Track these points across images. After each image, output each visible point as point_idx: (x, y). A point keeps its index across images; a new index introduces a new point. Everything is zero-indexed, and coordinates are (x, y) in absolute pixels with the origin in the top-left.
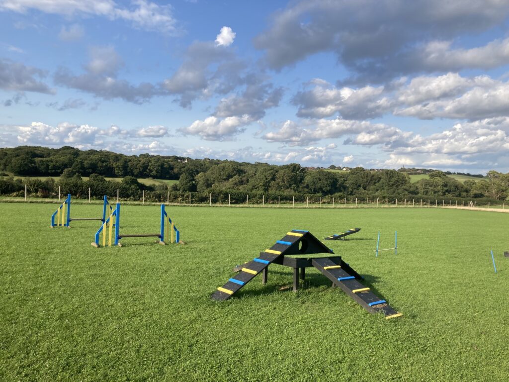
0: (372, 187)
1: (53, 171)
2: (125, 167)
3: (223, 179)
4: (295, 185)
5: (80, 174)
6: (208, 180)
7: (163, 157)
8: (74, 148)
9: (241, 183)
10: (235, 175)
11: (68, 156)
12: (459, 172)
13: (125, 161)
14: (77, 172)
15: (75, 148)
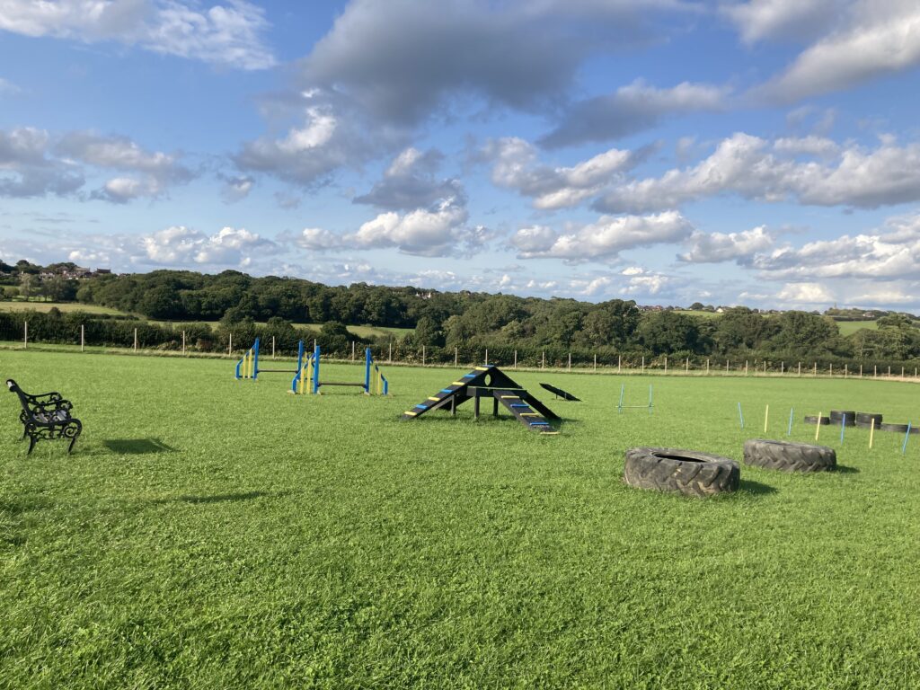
0: (764, 343)
1: (208, 312)
2: (326, 306)
3: (491, 328)
5: (252, 317)
6: (464, 328)
7: (390, 289)
8: (241, 273)
9: (523, 333)
10: (510, 320)
11: (232, 288)
13: (326, 296)
14: (247, 313)
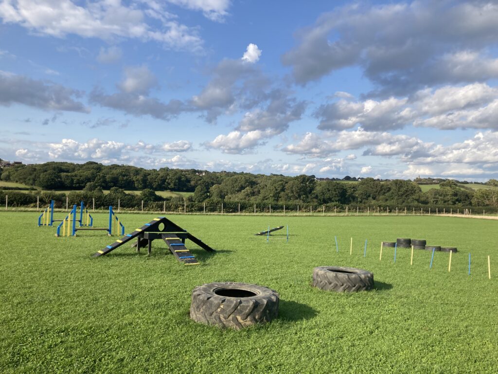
0: (381, 197)
1: (78, 185)
2: (144, 181)
3: (236, 191)
4: (304, 196)
5: (101, 188)
6: (221, 191)
7: (182, 171)
8: (97, 163)
9: (253, 194)
10: (246, 187)
11: (92, 171)
12: (476, 182)
13: (145, 175)
14: (99, 185)
15: (99, 163)
